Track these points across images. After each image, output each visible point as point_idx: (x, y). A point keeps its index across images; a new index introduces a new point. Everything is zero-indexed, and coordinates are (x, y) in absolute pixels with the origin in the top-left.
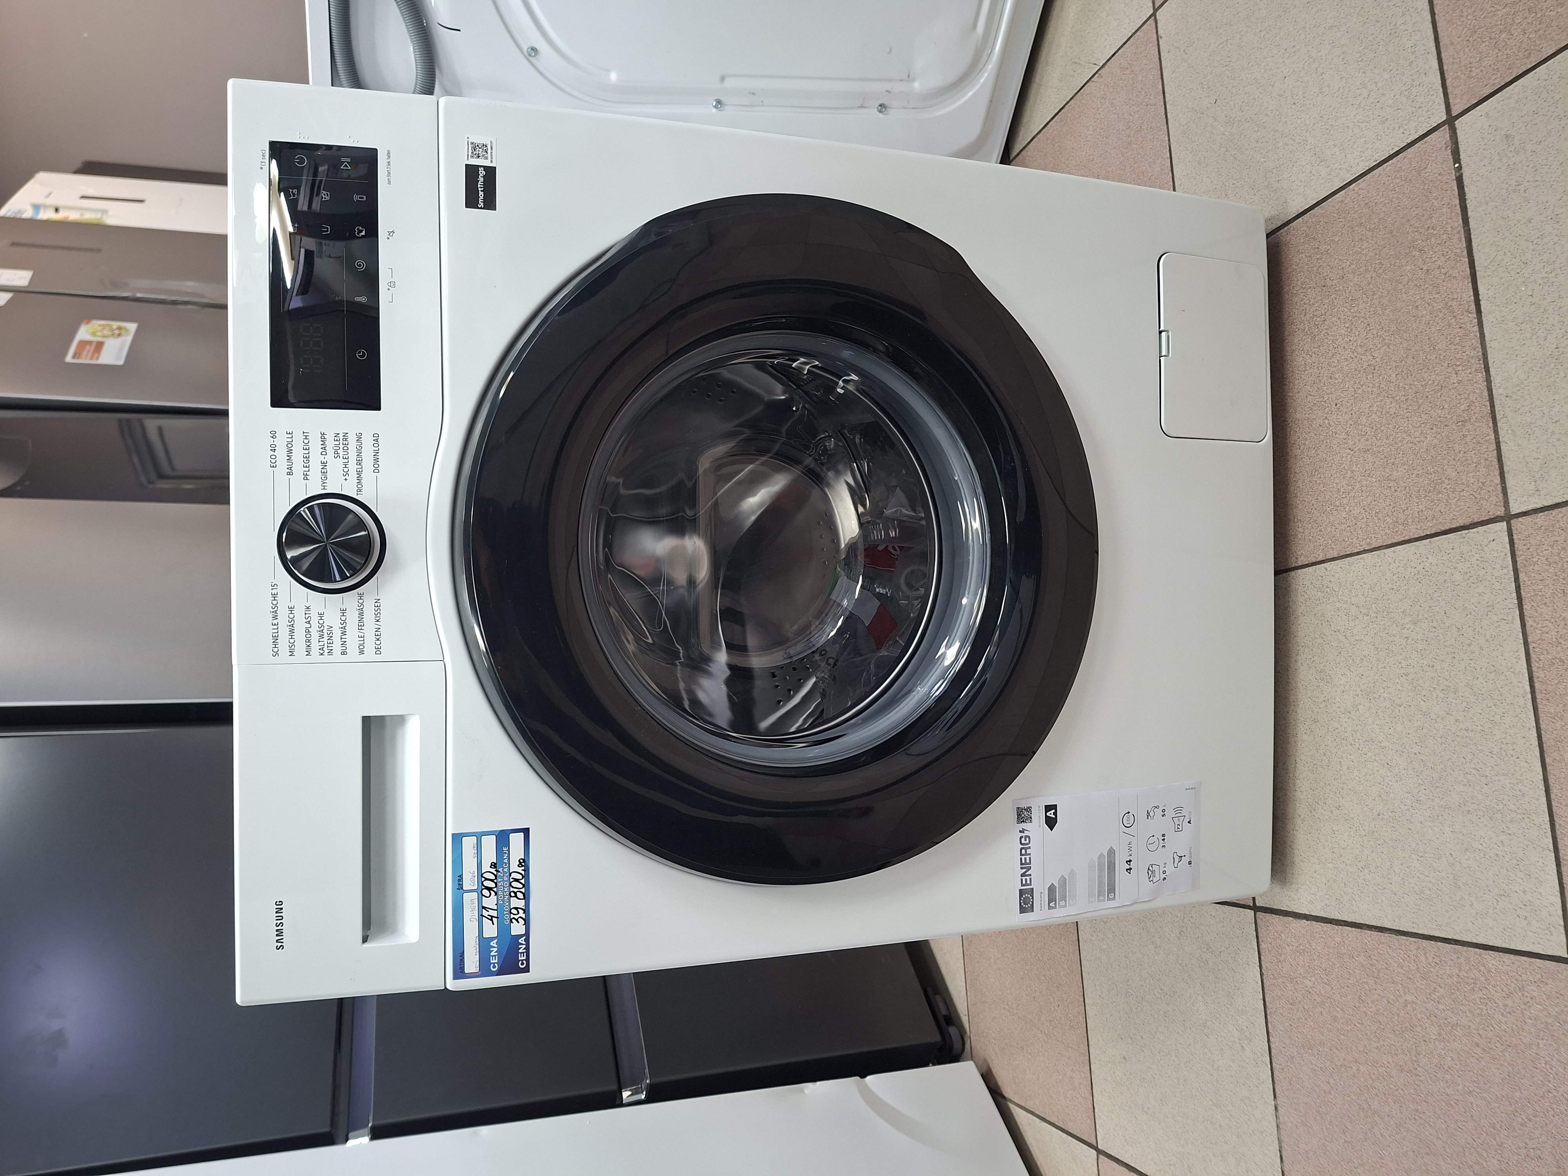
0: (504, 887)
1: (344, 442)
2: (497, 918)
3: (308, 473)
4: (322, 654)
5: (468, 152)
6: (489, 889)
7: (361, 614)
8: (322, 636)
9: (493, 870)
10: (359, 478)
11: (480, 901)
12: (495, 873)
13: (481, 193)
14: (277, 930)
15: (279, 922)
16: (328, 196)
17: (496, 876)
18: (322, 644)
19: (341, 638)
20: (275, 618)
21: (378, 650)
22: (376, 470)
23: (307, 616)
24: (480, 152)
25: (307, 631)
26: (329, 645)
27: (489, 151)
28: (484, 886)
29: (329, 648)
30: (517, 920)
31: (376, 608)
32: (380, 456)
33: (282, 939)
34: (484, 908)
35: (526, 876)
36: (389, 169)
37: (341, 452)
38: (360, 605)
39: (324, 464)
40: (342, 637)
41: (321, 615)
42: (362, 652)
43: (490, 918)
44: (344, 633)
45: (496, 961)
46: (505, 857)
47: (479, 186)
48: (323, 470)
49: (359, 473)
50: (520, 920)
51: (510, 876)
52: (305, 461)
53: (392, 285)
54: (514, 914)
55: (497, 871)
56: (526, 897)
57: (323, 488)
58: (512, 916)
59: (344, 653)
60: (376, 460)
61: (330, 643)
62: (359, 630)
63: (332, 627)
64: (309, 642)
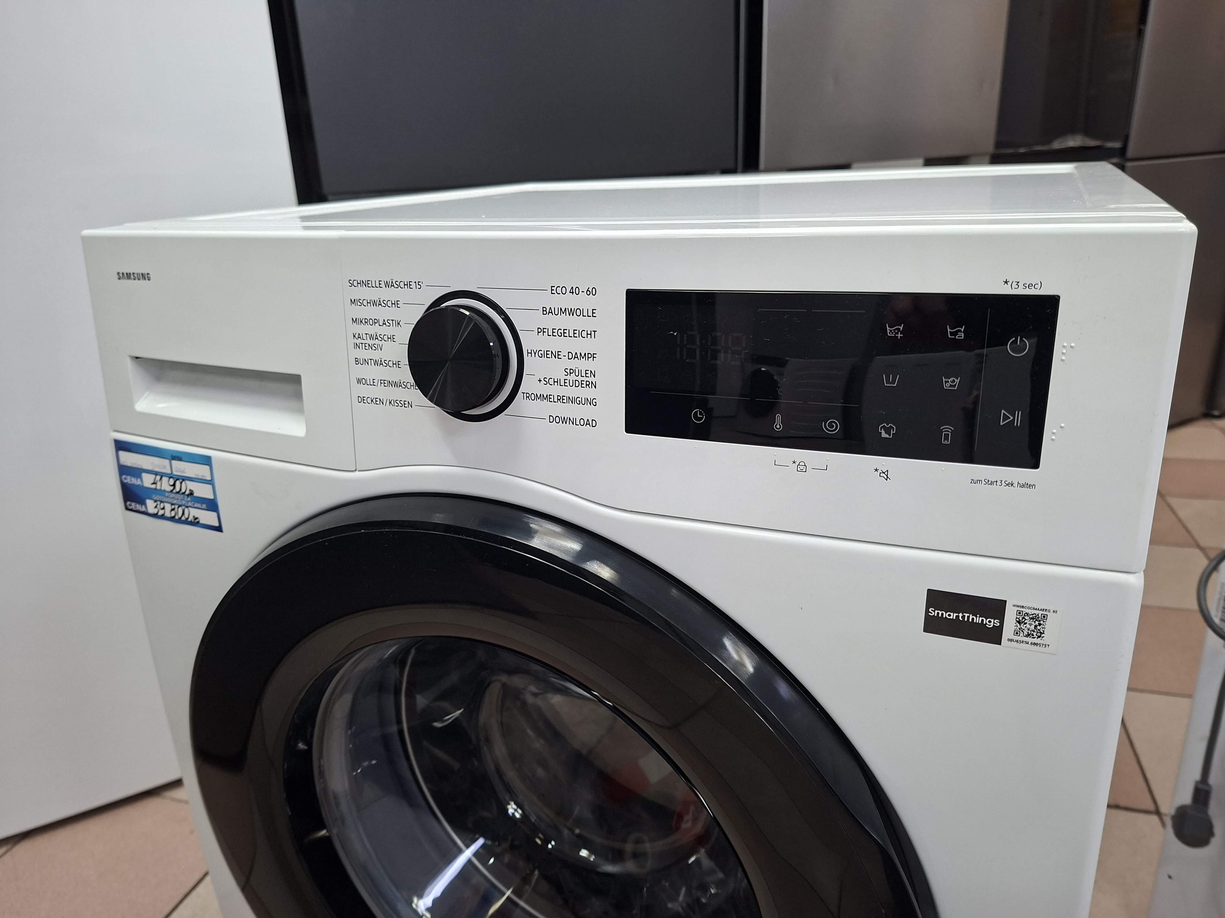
0: (178, 499)
1: (585, 383)
2: (156, 488)
3: (546, 334)
4: (354, 336)
5: (1029, 608)
6: (175, 485)
7: (396, 384)
8: (371, 337)
10: (542, 397)
11: (165, 474)
12: (187, 493)
13: (953, 616)
14: (130, 274)
15: (136, 276)
16: (951, 386)
17: (185, 493)
18: (365, 337)
19: (371, 359)
20: (387, 284)
21: (362, 400)
22: (553, 419)
23: (391, 322)
24: (1027, 625)
25: (376, 321)
26: (363, 345)
27: (1029, 640)
28: (176, 481)
29: (361, 345)
30: (156, 507)
31: (402, 402)
32: (570, 426)
33: (125, 279)
34: (161, 478)
35: (188, 522)
36: (998, 483)
37: (573, 377)
38: (399, 384)
39: (557, 355)
40: (372, 361)
41: (392, 338)
42: (359, 381)
43: (155, 482)
44: (376, 363)
45: (129, 482)
46: (199, 505)
47: (966, 615)
48: (550, 353)
49: (548, 398)
51: (186, 507)
52: (560, 331)
53: (802, 468)
54: (160, 505)
55: (189, 496)
56: (174, 519)
57: (530, 351)
58: (158, 503)
59: (357, 361)
60: (564, 421)
61: (365, 346)
62: (379, 381)
63: (381, 350)
64: (365, 322)
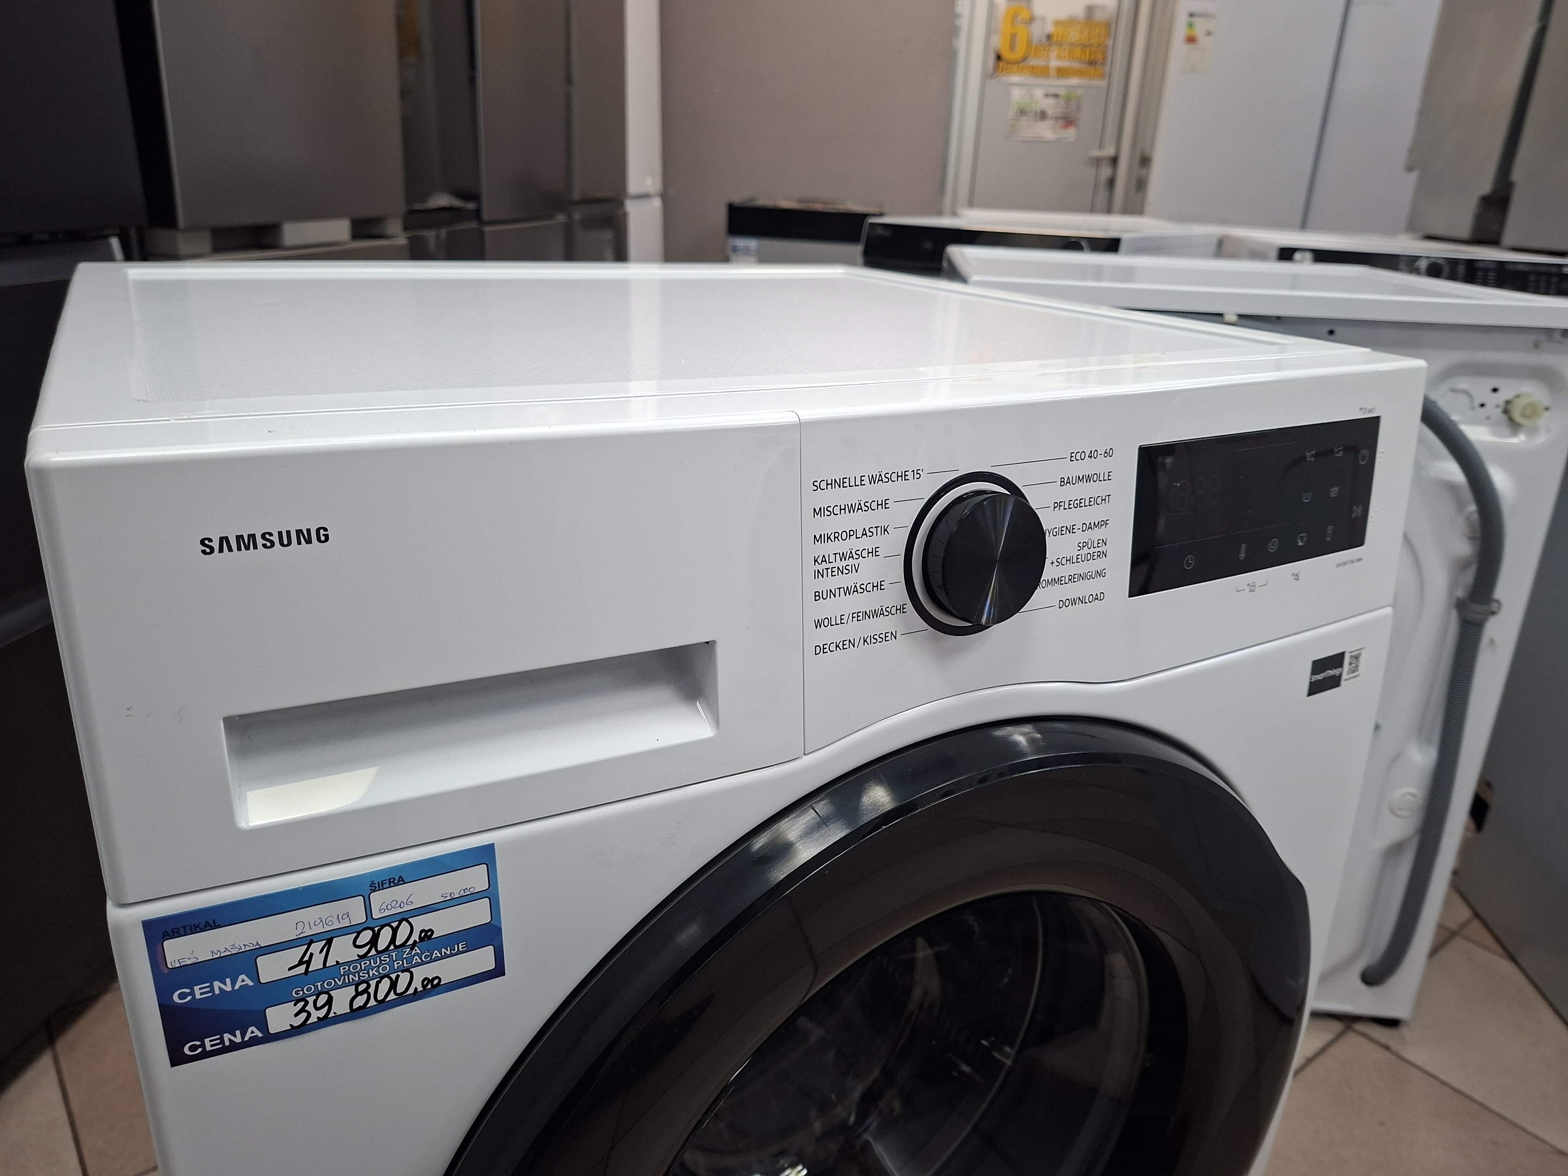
0: (379, 967)
1: (1096, 554)
2: (307, 972)
3: (1061, 508)
4: (816, 561)
5: (1353, 651)
6: (374, 941)
7: (875, 614)
9: (415, 937)
10: (1053, 582)
11: (342, 932)
12: (411, 942)
13: (1322, 676)
14: (252, 537)
15: (275, 538)
17: (403, 945)
18: (832, 559)
19: (839, 588)
20: (872, 480)
21: (821, 649)
22: (1063, 604)
23: (874, 530)
24: (1353, 664)
25: (852, 533)
26: (830, 571)
27: (1353, 675)
28: (379, 931)
29: (825, 571)
30: (303, 1010)
31: (883, 636)
32: (1080, 606)
33: (230, 550)
34: (329, 942)
35: (404, 999)
37: (1085, 551)
38: (888, 610)
39: (1071, 530)
40: (842, 590)
41: (874, 552)
42: (818, 624)
43: (306, 958)
44: (847, 591)
45: (198, 996)
46: (443, 950)
47: (1328, 672)
48: (1065, 529)
49: (1059, 581)
50: (304, 1015)
51: (403, 971)
52: (1076, 502)
53: (1253, 586)
54: (315, 1002)
55: (413, 946)
56: (355, 1013)
58: (311, 1000)
59: (817, 596)
60: (1074, 602)
61: (832, 572)
62: (851, 615)
63: (857, 572)
64: (835, 537)
